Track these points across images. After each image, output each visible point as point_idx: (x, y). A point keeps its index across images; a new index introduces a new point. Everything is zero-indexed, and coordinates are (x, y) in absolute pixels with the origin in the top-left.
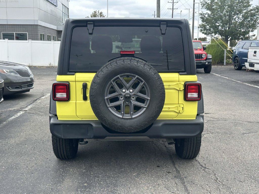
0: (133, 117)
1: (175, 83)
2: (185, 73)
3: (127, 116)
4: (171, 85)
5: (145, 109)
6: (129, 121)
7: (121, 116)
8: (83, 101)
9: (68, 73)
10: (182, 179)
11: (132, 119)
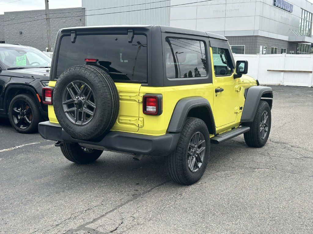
1: (135, 94)
2: (147, 84)
3: (79, 123)
4: (132, 96)
5: (92, 117)
7: (74, 122)
9: (55, 79)
11: (82, 125)
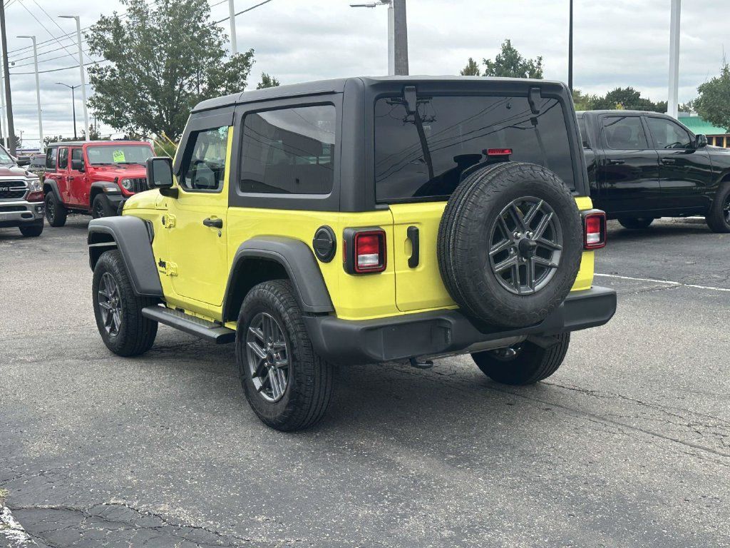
0: (537, 288)
3: (525, 290)
5: (553, 270)
6: (530, 299)
7: (516, 291)
8: (409, 271)
9: (378, 207)
10: (577, 412)
11: (534, 293)
